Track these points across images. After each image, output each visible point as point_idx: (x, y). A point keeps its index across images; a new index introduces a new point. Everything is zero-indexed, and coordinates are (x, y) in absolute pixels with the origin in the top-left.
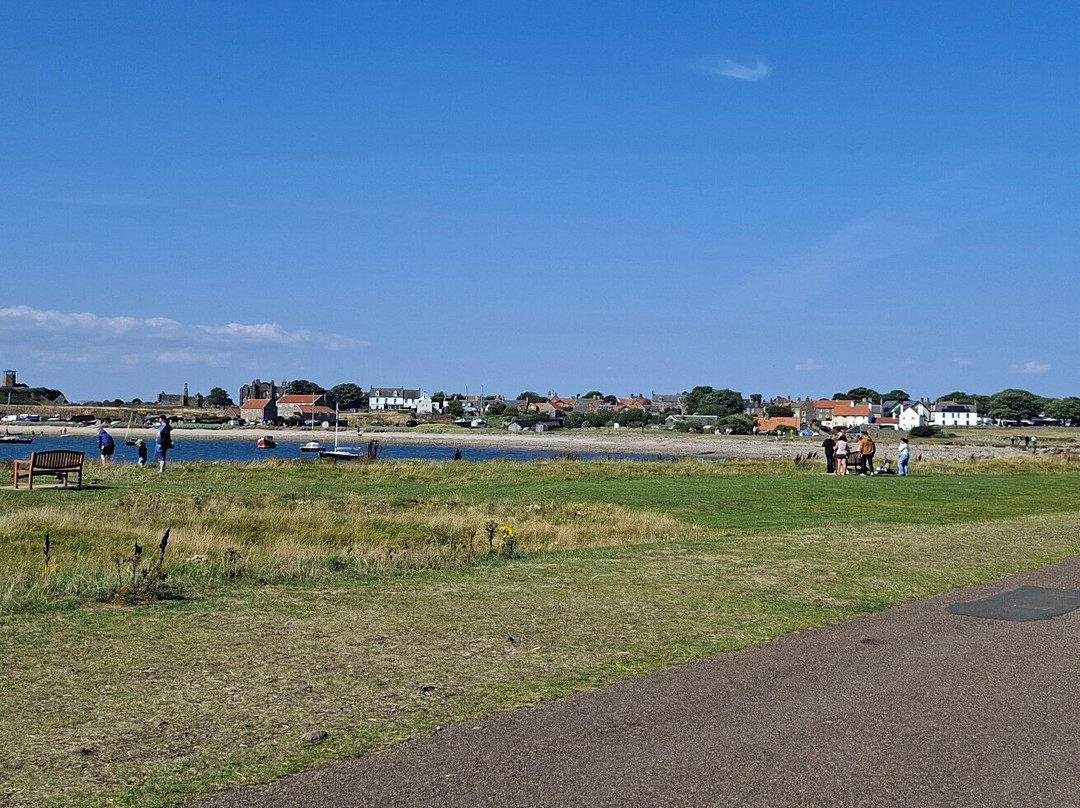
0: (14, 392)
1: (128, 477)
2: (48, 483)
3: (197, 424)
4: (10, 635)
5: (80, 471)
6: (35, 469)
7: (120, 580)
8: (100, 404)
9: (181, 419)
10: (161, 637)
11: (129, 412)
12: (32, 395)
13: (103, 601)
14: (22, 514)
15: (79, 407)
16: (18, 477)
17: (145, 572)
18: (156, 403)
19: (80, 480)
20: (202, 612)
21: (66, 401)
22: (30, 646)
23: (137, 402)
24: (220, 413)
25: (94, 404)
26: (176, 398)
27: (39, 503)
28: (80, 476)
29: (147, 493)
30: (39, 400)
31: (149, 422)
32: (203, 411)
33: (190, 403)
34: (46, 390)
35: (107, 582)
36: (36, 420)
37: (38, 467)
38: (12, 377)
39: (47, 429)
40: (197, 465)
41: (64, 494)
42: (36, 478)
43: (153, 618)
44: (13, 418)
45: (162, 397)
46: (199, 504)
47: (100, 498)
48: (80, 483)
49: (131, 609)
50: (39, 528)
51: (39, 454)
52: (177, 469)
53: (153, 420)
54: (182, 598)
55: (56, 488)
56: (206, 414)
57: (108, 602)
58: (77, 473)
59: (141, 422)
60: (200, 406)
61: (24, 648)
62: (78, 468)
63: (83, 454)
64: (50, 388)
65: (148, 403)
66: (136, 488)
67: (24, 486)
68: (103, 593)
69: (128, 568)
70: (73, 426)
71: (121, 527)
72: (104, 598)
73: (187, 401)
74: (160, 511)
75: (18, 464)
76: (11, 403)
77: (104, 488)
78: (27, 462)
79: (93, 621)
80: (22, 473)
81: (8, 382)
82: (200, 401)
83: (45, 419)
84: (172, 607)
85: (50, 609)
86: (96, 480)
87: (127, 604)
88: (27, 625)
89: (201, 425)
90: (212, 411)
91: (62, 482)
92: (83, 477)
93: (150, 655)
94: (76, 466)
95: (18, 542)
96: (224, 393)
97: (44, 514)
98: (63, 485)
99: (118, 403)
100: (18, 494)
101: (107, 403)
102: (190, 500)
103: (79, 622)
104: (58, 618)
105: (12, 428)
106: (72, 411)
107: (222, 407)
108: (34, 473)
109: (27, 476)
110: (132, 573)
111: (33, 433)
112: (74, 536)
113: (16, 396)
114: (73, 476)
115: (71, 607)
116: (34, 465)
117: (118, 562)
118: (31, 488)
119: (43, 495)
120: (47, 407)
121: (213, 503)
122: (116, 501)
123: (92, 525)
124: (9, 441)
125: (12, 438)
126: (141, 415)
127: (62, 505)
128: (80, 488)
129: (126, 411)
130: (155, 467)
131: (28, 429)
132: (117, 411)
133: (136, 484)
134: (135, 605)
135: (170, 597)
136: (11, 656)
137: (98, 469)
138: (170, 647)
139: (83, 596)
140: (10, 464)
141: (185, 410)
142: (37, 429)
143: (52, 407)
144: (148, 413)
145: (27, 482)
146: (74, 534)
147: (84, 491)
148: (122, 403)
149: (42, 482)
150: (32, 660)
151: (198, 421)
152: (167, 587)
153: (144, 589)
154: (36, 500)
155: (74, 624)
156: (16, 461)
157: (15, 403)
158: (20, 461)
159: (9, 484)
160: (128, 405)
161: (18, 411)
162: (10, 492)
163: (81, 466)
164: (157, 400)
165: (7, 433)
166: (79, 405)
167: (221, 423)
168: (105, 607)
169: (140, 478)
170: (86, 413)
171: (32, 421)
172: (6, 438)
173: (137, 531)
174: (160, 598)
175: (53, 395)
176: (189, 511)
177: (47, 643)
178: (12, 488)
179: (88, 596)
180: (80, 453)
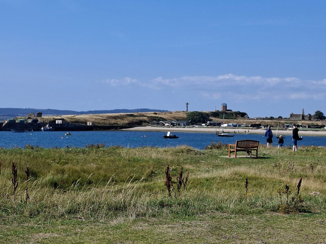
0: (226, 113)
1: (278, 153)
2: (243, 155)
3: (309, 129)
4: (234, 224)
5: (257, 150)
6: (238, 149)
7: (281, 201)
8: (264, 119)
9: (301, 126)
10: (302, 230)
11: (277, 122)
12: (234, 114)
13: (274, 211)
14: (232, 169)
15: (254, 120)
16: (231, 152)
17: (293, 199)
18: (289, 118)
19: (257, 154)
20: (320, 220)
21: (248, 118)
22: (244, 230)
23: (280, 118)
24: (320, 123)
25: (261, 119)
26: (299, 116)
27: (239, 164)
28: (257, 152)
29: (287, 161)
30: (237, 117)
31: (286, 127)
32: (311, 122)
33: (305, 118)
34: (240, 112)
35: (276, 202)
36: (235, 126)
37: (239, 147)
38: (225, 107)
39: (241, 130)
40: (311, 148)
41: (250, 160)
42: (238, 152)
43: (298, 221)
44: (225, 125)
45: (292, 115)
46: (312, 167)
47: (266, 163)
48: (257, 155)
49: (287, 216)
50: (240, 176)
51: (239, 141)
52: (301, 150)
53: (288, 126)
54: (310, 212)
55: (247, 157)
56: (312, 124)
57: (276, 211)
58: (256, 151)
59: (282, 127)
60: (310, 120)
61: (241, 230)
62: (256, 148)
63: (258, 142)
64: (241, 112)
65: (285, 118)
66: (282, 158)
67: (233, 156)
68: (274, 207)
69: (285, 196)
70: (252, 129)
71: (277, 177)
72: (275, 210)
73: (303, 118)
74: (294, 169)
75: (230, 146)
76: (225, 118)
77: (268, 158)
78: (234, 145)
79: (270, 220)
80: (232, 150)
81: (223, 109)
82: (310, 117)
83: (240, 126)
84: (306, 216)
85: (250, 213)
86: (264, 154)
87: (285, 213)
88: (241, 219)
89: (310, 129)
90: (315, 122)
91: (249, 155)
92: (259, 153)
93: (298, 239)
94: (255, 147)
95: (231, 182)
96: (322, 114)
97: (242, 169)
98: (249, 156)
99: (272, 118)
100: (230, 160)
101: (267, 118)
102: (308, 165)
103: (263, 220)
104: (255, 217)
105: (225, 130)
106: (251, 122)
107: (321, 120)
108: (237, 150)
109: (234, 151)
110: (287, 199)
111: (235, 132)
112: (256, 180)
113: (227, 115)
114: (254, 152)
115: (260, 213)
116: (237, 147)
117: (280, 193)
118: (236, 157)
119: (241, 161)
120: (240, 120)
121: (319, 167)
122: (273, 165)
123: (263, 175)
124: (223, 136)
125: (225, 134)
126: (282, 124)
127: (250, 165)
128: (257, 158)
129: (275, 122)
130: (291, 149)
131: (232, 130)
132: (271, 122)
133: (282, 156)
134: (289, 214)
135: (305, 212)
136: (236, 233)
137: (265, 149)
138: (307, 236)
139: (265, 208)
140: (226, 146)
141: (303, 122)
142: (237, 130)
143: (242, 120)
144: (285, 123)
145: (234, 154)
146: (256, 179)
147: (259, 159)
148: (274, 118)
149: (241, 155)
150: (245, 236)
151: (309, 127)
152: (303, 206)
153: (292, 206)
154: (237, 163)
155: (262, 221)
156: (230, 145)
157: (227, 119)
158: (231, 145)
159: (227, 155)
160: (276, 119)
161: (228, 122)
162: (226, 159)
163: (257, 147)
164: (289, 117)
165: (223, 132)
166: (254, 119)
167: (320, 128)
168: (275, 214)
169: (284, 154)
170: (257, 123)
171: (234, 126)
172: (222, 134)
173: (284, 179)
174: (300, 212)
175: (243, 115)
176: (307, 170)
177: (251, 228)
178: (228, 157)
179: (267, 208)
180: (256, 141)
